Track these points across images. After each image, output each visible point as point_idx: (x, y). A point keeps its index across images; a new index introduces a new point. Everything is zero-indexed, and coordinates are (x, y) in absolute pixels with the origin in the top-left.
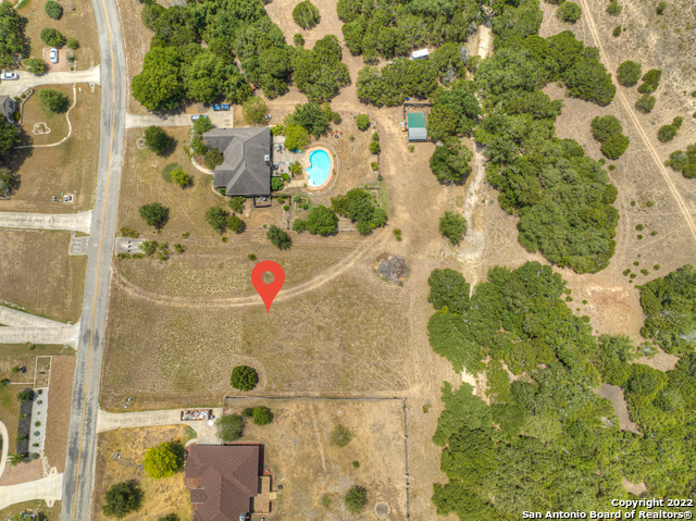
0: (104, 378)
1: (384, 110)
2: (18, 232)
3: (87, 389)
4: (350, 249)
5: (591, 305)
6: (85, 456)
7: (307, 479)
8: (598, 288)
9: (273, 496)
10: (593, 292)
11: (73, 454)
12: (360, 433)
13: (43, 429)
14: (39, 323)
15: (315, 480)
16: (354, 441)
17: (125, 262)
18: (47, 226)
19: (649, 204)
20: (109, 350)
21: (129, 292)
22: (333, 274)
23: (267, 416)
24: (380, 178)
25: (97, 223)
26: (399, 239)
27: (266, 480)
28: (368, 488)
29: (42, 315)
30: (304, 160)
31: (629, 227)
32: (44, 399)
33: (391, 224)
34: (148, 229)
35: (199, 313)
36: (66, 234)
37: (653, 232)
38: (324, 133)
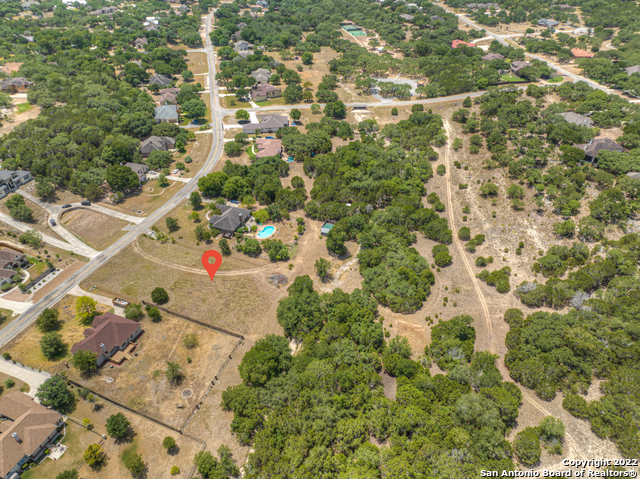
0: (93, 274)
1: (316, 222)
2: (107, 216)
3: (80, 276)
4: (260, 266)
5: (394, 328)
6: (51, 300)
7: (154, 358)
8: (403, 322)
9: (129, 357)
10: (399, 323)
11: (47, 298)
12: (204, 347)
13: (43, 284)
14: (84, 246)
15: (158, 360)
16: (198, 349)
17: (144, 238)
18: (121, 218)
19: (458, 292)
20: (106, 265)
21: (136, 249)
22: (243, 273)
23: (157, 318)
24: (296, 244)
26: (291, 269)
27: (131, 346)
28: (187, 377)
29: (88, 245)
30: (261, 228)
31: (439, 299)
32: (57, 273)
33: (290, 262)
34: (165, 231)
35: (161, 267)
36: (128, 223)
37: (455, 305)
38: (278, 221)
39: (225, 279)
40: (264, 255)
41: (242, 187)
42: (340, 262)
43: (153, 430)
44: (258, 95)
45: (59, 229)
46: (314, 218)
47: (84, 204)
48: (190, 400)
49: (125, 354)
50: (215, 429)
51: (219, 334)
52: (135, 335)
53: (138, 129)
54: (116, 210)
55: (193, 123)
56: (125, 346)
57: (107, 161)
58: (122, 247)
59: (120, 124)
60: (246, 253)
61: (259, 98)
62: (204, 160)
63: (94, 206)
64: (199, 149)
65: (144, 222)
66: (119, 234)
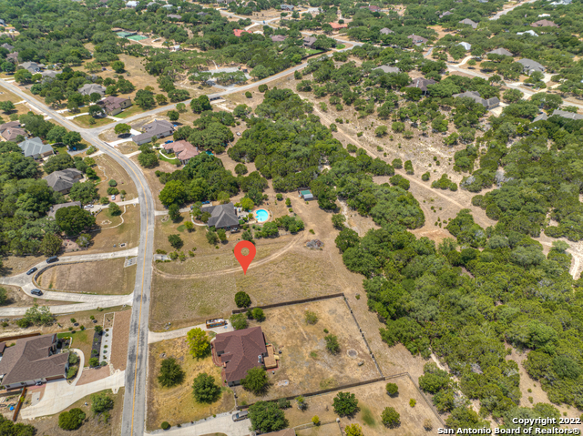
0: (152, 316)
1: (288, 194)
2: (92, 261)
3: (140, 323)
4: (289, 242)
6: (141, 357)
7: (297, 345)
8: (425, 233)
9: (277, 358)
11: (132, 358)
12: (323, 316)
13: (109, 350)
14: (105, 298)
15: (302, 345)
16: (320, 321)
17: (160, 264)
18: (110, 257)
19: (432, 201)
20: (154, 302)
21: (164, 276)
22: (282, 252)
24: (296, 215)
25: (141, 251)
26: (314, 234)
27: (270, 349)
29: (108, 294)
30: (254, 214)
31: (428, 210)
32: (110, 333)
33: (307, 229)
35: (208, 279)
36: (123, 259)
37: (441, 209)
39: (274, 263)
40: (281, 232)
43: (364, 391)
46: (286, 191)
47: (49, 262)
48: (361, 356)
49: (273, 356)
50: (400, 362)
51: (322, 302)
54: (93, 253)
55: (72, 150)
56: (265, 350)
60: (266, 238)
62: (129, 179)
64: (110, 171)
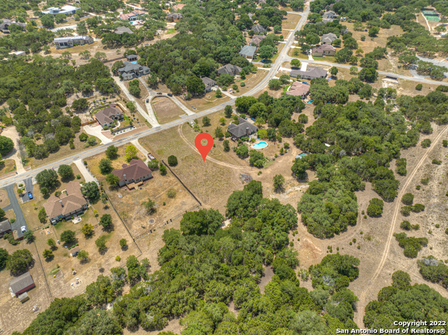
0: (148, 136)
1: (298, 150)
2: (177, 105)
3: (142, 134)
4: (241, 165)
5: (300, 243)
6: (121, 143)
8: (310, 241)
9: (137, 188)
10: (306, 241)
11: (120, 140)
12: (177, 200)
13: (123, 132)
14: (154, 119)
15: (150, 196)
16: (173, 200)
17: (187, 125)
18: (183, 109)
19: (369, 239)
20: (158, 133)
21: (179, 129)
22: (228, 165)
23: (164, 173)
24: (274, 160)
26: (259, 175)
27: (141, 183)
28: (158, 213)
29: (157, 119)
30: (258, 141)
31: (350, 238)
32: (133, 129)
33: (262, 170)
34: (200, 125)
35: (185, 145)
36: (184, 113)
37: (359, 248)
38: (272, 141)
39: (215, 165)
40: (248, 159)
41: (261, 111)
42: (296, 183)
43: (122, 232)
44: (317, 52)
45: (149, 106)
46: (298, 147)
47: (169, 95)
48: (151, 225)
49: (135, 185)
50: (152, 247)
51: (190, 196)
52: (146, 177)
53: (224, 57)
54: (183, 104)
55: (261, 62)
56: (138, 181)
57: (194, 73)
58: (172, 126)
59: (214, 52)
60: (237, 154)
61: (316, 54)
62: (252, 87)
63: (174, 98)
64: (255, 79)
65: (193, 115)
66: (176, 118)
